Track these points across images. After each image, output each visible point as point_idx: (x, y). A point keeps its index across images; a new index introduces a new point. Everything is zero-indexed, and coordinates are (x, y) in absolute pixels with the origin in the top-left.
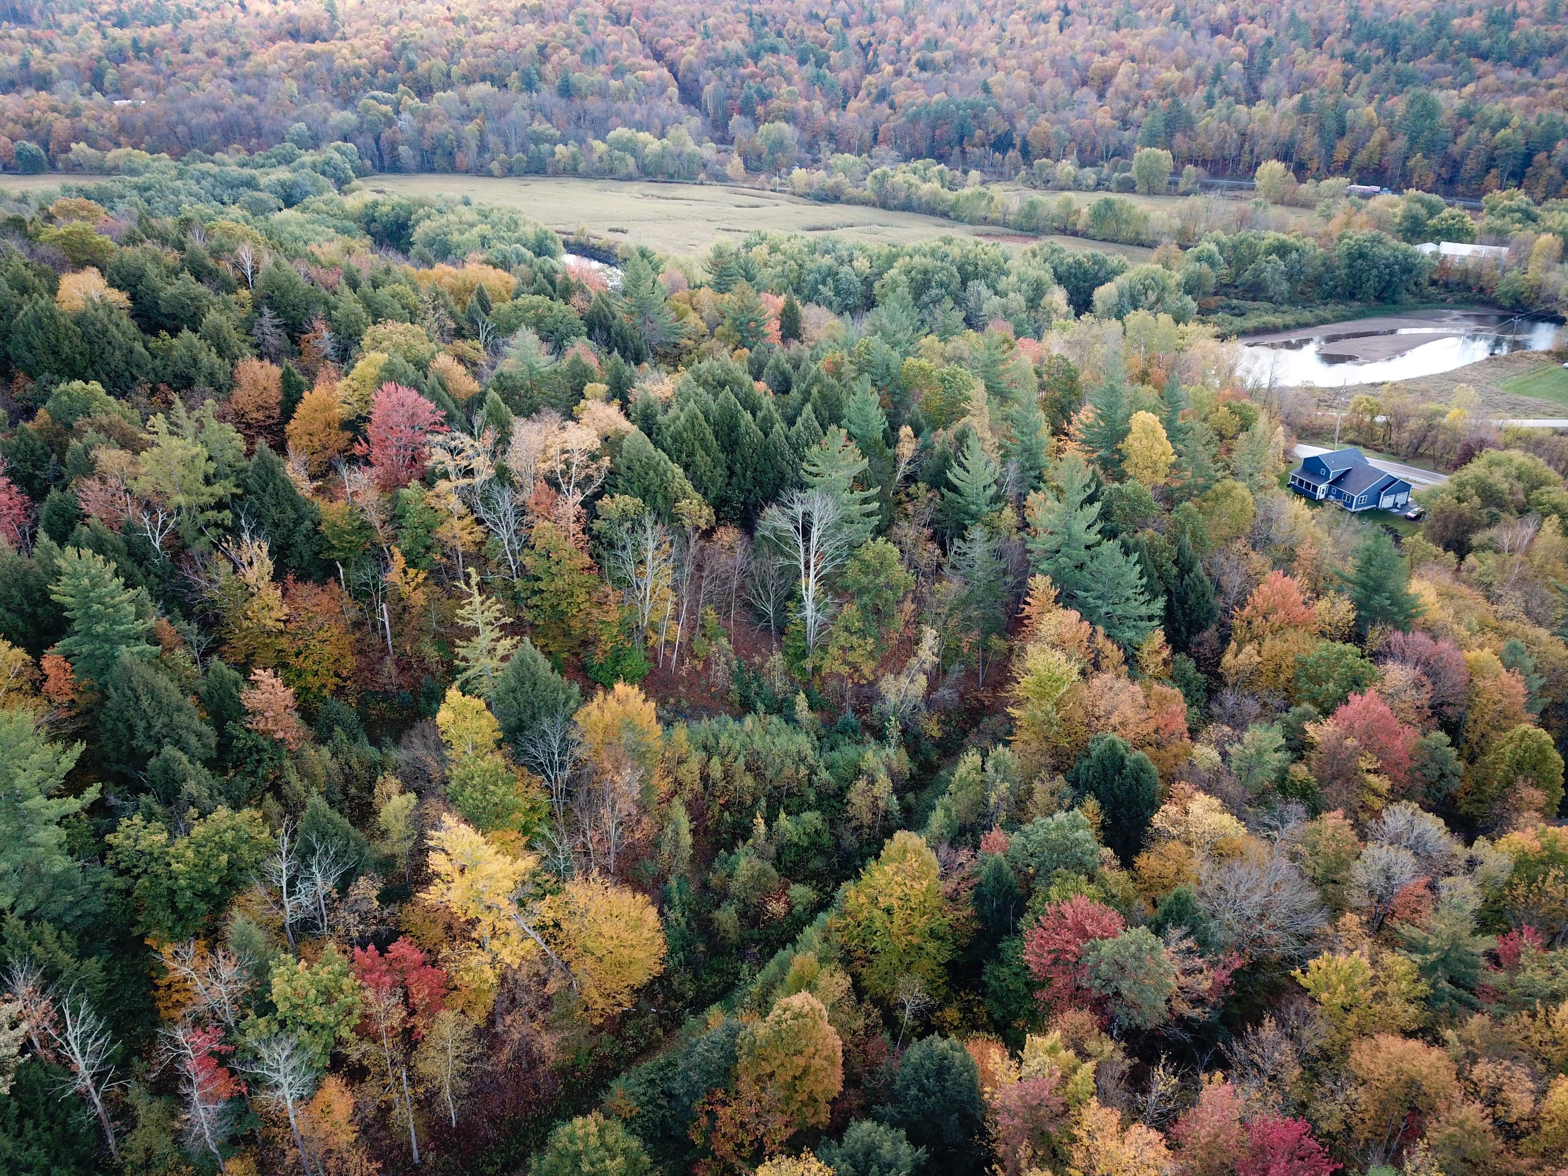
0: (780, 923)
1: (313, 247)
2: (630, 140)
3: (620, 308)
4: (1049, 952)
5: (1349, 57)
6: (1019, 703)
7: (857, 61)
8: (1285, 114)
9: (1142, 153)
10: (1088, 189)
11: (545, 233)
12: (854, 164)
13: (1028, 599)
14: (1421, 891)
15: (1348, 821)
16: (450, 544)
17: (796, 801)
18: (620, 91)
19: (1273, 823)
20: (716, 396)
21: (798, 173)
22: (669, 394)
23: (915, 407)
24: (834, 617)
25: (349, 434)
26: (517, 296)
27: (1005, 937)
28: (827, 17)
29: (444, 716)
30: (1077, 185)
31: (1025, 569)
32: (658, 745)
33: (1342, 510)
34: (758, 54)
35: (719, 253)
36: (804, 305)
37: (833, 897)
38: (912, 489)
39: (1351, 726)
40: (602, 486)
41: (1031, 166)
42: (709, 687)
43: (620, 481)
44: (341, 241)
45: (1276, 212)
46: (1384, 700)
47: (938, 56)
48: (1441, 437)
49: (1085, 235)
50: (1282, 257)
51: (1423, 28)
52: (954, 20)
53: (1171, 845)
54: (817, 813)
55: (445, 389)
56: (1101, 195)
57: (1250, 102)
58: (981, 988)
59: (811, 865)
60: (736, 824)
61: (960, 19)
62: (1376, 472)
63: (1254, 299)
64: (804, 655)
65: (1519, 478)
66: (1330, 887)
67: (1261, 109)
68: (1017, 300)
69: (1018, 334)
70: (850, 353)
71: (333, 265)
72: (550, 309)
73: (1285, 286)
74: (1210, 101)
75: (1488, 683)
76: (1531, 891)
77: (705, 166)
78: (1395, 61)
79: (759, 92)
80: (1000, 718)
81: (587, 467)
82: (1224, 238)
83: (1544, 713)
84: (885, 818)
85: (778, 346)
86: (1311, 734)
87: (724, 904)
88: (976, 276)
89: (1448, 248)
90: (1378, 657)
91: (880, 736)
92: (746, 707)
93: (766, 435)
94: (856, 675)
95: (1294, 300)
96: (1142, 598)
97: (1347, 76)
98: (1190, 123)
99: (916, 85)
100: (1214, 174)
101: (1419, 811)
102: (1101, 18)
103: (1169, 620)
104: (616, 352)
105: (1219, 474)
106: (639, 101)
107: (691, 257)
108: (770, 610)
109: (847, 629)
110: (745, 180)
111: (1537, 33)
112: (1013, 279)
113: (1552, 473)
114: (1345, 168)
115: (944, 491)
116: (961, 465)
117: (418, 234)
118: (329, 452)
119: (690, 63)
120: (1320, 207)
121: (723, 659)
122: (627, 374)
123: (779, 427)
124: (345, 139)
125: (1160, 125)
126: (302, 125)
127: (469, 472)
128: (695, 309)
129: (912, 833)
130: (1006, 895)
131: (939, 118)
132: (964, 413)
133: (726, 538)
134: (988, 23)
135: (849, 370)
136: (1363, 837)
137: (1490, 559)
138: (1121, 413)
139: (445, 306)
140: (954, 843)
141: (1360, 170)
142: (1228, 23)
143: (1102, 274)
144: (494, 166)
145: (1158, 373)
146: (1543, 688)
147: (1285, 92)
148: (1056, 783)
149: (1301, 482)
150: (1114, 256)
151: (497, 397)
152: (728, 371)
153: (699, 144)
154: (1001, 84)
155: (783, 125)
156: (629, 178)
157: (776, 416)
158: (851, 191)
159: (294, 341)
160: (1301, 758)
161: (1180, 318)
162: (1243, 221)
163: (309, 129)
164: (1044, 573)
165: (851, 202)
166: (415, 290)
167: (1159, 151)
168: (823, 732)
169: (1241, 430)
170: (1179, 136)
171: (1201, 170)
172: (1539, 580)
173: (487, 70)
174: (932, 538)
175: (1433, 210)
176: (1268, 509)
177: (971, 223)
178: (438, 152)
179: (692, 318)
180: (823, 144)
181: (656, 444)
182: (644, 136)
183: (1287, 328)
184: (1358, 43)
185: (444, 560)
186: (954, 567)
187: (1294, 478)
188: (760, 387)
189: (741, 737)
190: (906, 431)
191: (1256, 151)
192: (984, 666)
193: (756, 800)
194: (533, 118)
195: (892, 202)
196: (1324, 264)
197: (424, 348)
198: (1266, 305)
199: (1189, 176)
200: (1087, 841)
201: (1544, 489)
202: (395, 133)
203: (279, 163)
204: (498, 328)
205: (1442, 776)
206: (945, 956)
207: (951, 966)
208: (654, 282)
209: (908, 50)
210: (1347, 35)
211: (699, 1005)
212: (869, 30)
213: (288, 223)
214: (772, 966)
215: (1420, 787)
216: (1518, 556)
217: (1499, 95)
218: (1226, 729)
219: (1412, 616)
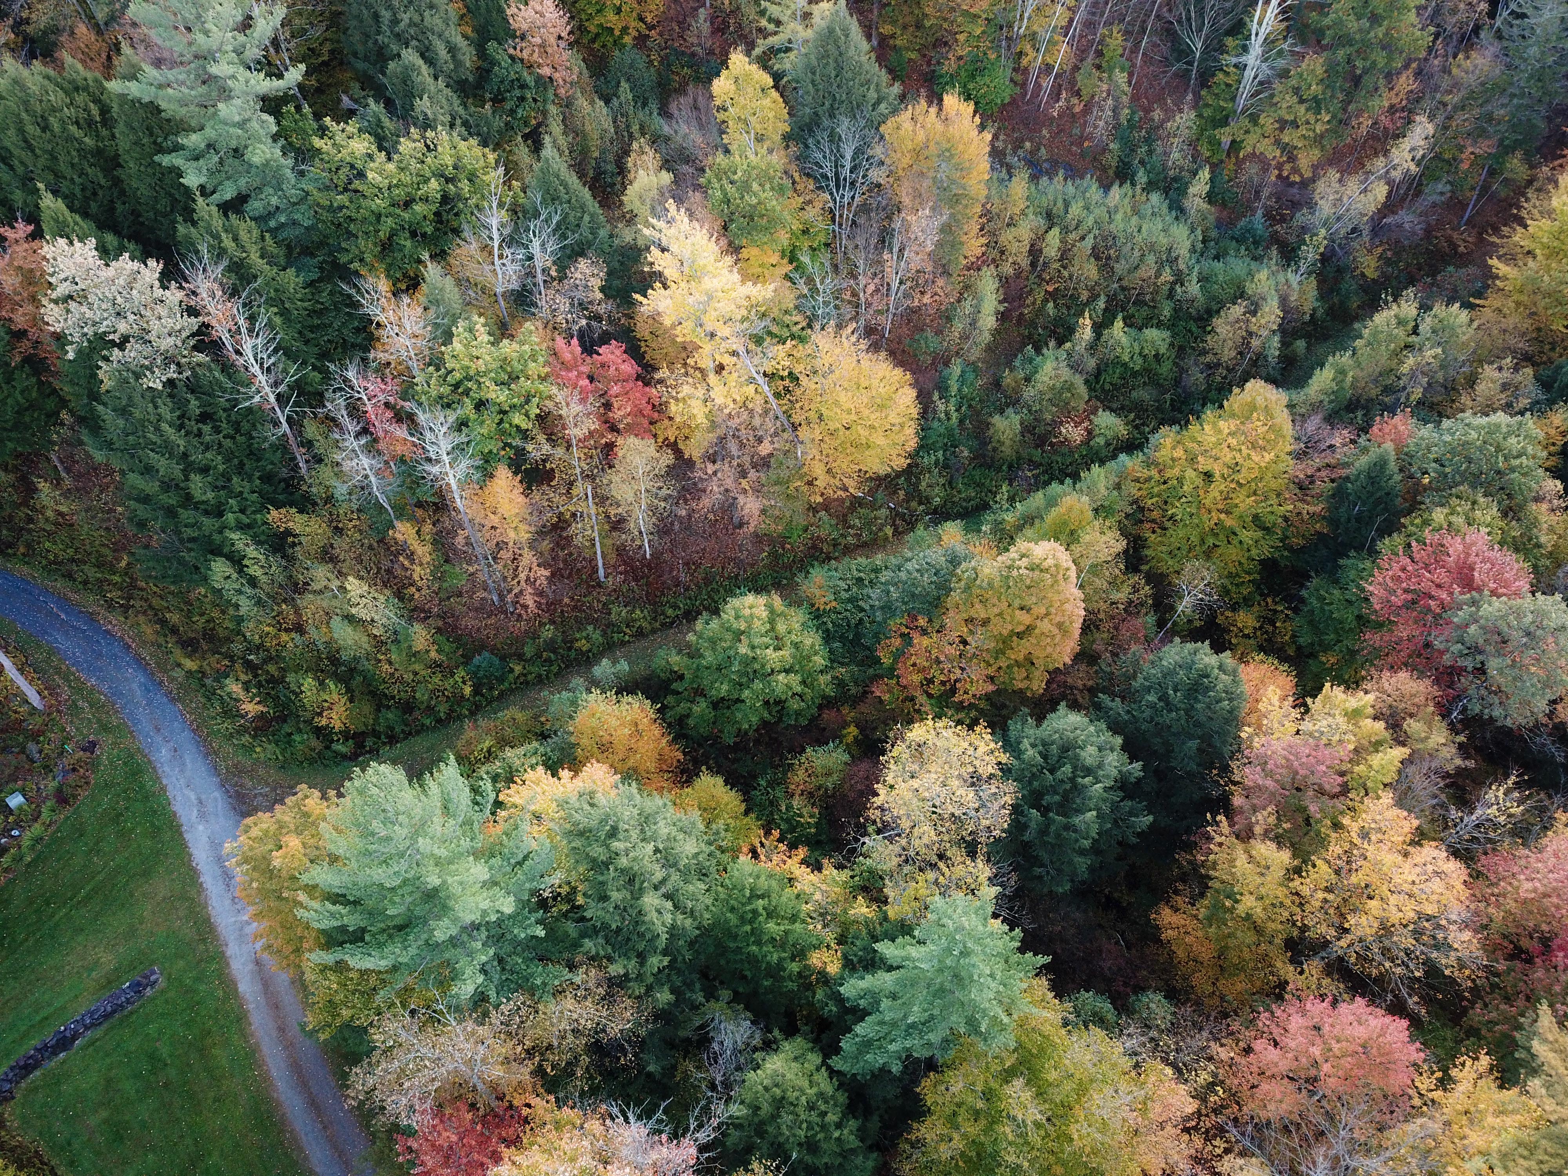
0: (1071, 452)
4: (1406, 591)
6: (1510, 258)
17: (1145, 312)
24: (1285, 73)
27: (1352, 553)
29: (721, 86)
32: (980, 191)
37: (1147, 440)
42: (1082, 138)
54: (1166, 334)
58: (1296, 604)
59: (1134, 394)
60: (1058, 321)
64: (1224, 122)
80: (1472, 270)
87: (1010, 411)
91: (1289, 255)
92: (1124, 174)
94: (1287, 167)
108: (1198, 46)
109: (1296, 91)
121: (1111, 104)
130: (1378, 502)
140: (1333, 418)
148: (1519, 377)
186: (1499, 34)
189: (1100, 212)
192: (1480, 196)
193: (1094, 297)
206: (1265, 550)
207: (1268, 566)
211: (941, 515)
214: (1038, 499)
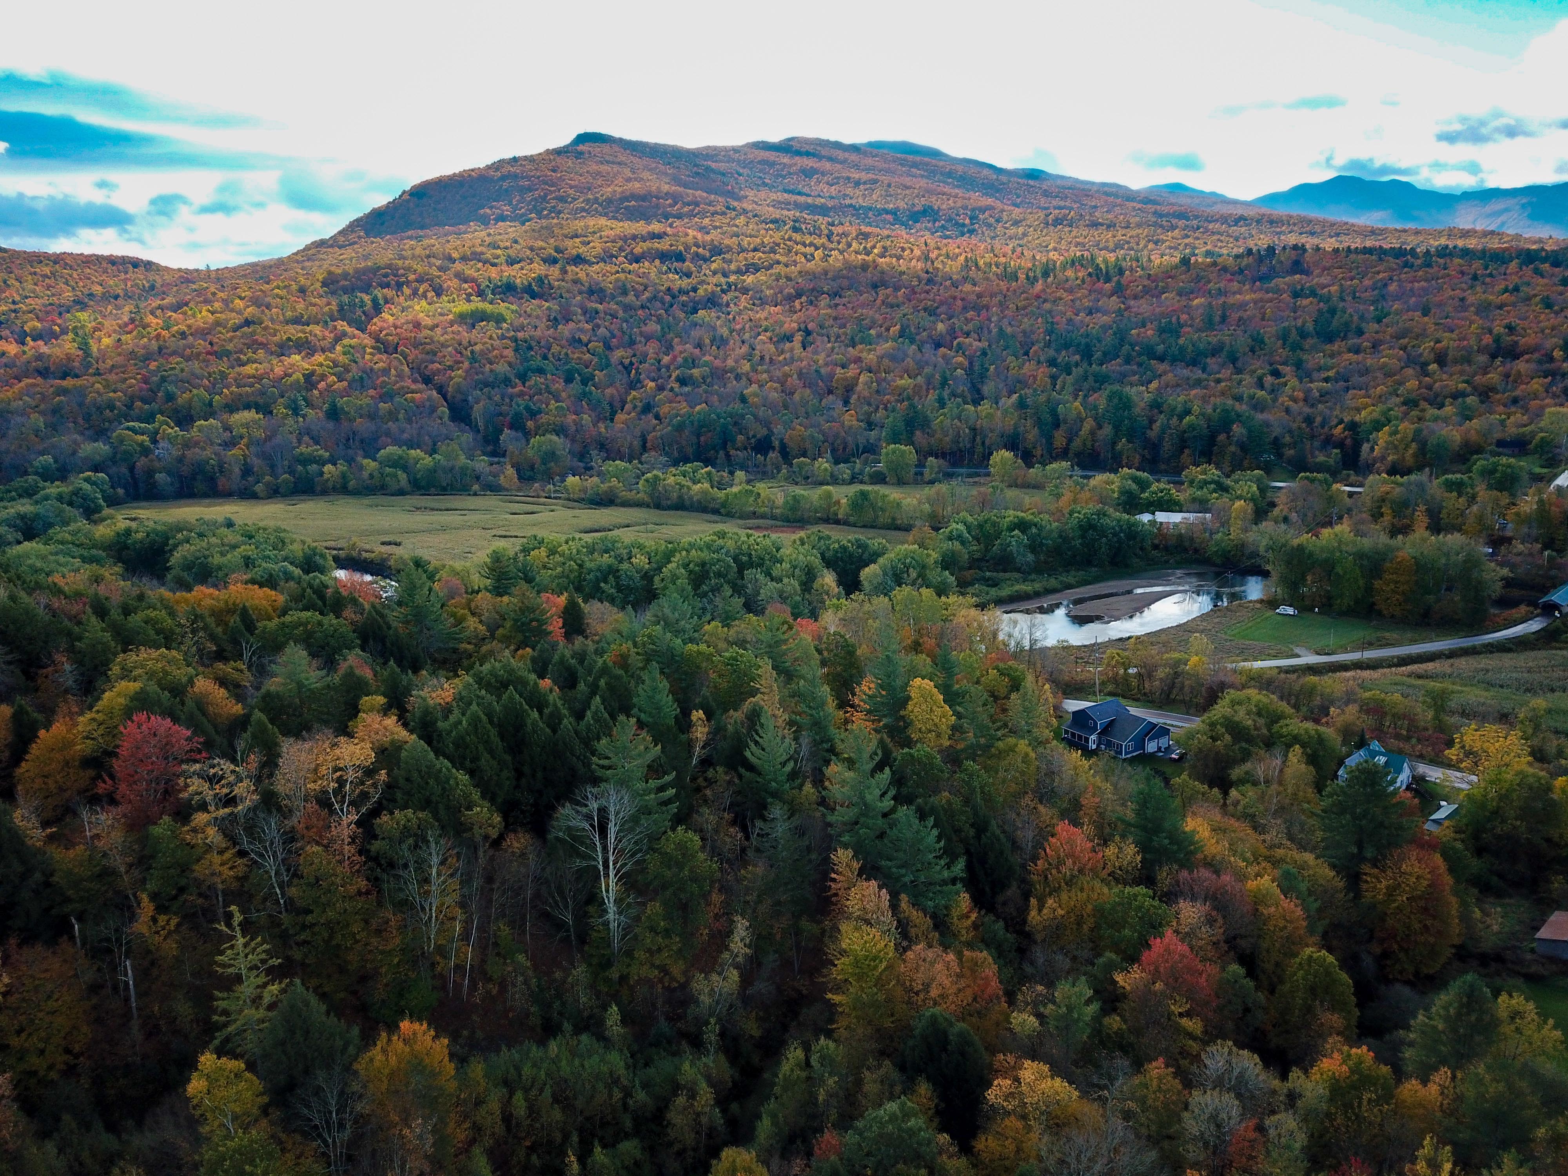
1: (56, 578)
2: (401, 458)
3: (394, 616)
5: (1052, 363)
6: (838, 988)
7: (621, 380)
8: (1006, 411)
9: (889, 449)
10: (844, 483)
11: (314, 550)
12: (626, 469)
13: (833, 876)
14: (1252, 1135)
15: (1171, 1070)
16: (208, 883)
18: (390, 412)
19: (1103, 1082)
20: (499, 697)
21: (572, 480)
22: (449, 700)
23: (705, 691)
24: (637, 919)
25: (91, 773)
26: (284, 613)
28: (590, 341)
29: (196, 1086)
30: (835, 480)
31: (828, 844)
32: (452, 1086)
33: (1114, 758)
34: (525, 375)
35: (497, 558)
36: (585, 601)
38: (710, 773)
39: (1157, 970)
40: (379, 802)
41: (791, 465)
42: (506, 1012)
43: (399, 795)
44: (87, 571)
45: (1011, 494)
46: (1182, 940)
47: (695, 372)
48: (1187, 683)
49: (846, 523)
50: (1023, 532)
51: (1109, 339)
52: (707, 341)
53: (1007, 1122)
54: (636, 1142)
55: (204, 714)
56: (856, 488)
57: (976, 402)
60: (547, 1168)
61: (712, 342)
62: (1137, 719)
63: (1005, 571)
64: (609, 964)
65: (1259, 714)
66: (1166, 1144)
67: (985, 407)
68: (792, 585)
69: (796, 616)
70: (635, 645)
71: (78, 595)
72: (320, 624)
73: (1030, 557)
74: (942, 403)
75: (1272, 909)
76: (1350, 1119)
77: (478, 478)
78: (1091, 365)
79: (527, 408)
80: (819, 1006)
81: (363, 783)
82: (970, 519)
83: (1325, 935)
84: (709, 1136)
85: (562, 643)
86: (1122, 983)
88: (751, 565)
89: (1161, 517)
90: (1169, 897)
91: (697, 1043)
92: (550, 1030)
93: (554, 731)
94: (667, 978)
95: (1039, 569)
96: (942, 862)
97: (1054, 378)
98: (925, 424)
99: (678, 399)
100: (954, 465)
101: (1234, 1049)
102: (838, 336)
103: (972, 883)
104: (392, 662)
105: (999, 733)
106: (409, 421)
107: (468, 564)
108: (569, 919)
109: (652, 929)
110: (519, 490)
111: (1200, 339)
112: (786, 566)
113: (1284, 707)
114: (1064, 454)
115: (742, 771)
116: (756, 743)
117: (176, 558)
118: (67, 795)
119: (458, 384)
120: (1050, 487)
121: (520, 979)
122: (404, 683)
123: (567, 722)
124: (96, 469)
125: (901, 425)
126: (49, 458)
127: (230, 801)
128: (473, 614)
129: (741, 1150)
131: (702, 426)
132: (754, 693)
133: (516, 845)
134: (739, 343)
135: (636, 661)
136: (1188, 1084)
137: (1251, 793)
138: (899, 682)
139: (205, 628)
140: (785, 1154)
141: (1077, 455)
142: (948, 338)
143: (866, 556)
144: (259, 488)
145: (929, 642)
146: (1319, 910)
147: (1004, 393)
148: (884, 1070)
149: (1073, 735)
150: (875, 541)
151: (263, 717)
152: (511, 671)
153: (471, 457)
154: (756, 395)
155: (554, 438)
156: (401, 493)
157: (565, 712)
158: (625, 495)
159: (30, 676)
160: (1114, 1010)
161: (941, 591)
162: (984, 504)
163: (56, 461)
164: (845, 846)
165: (626, 504)
166: (172, 614)
167: (903, 447)
168: (635, 1047)
169: (1012, 691)
170: (918, 433)
171: (941, 461)
172: (1295, 808)
173: (252, 399)
174: (733, 823)
175: (1143, 485)
176: (1049, 763)
177: (741, 517)
178: (199, 477)
179: (472, 623)
180: (594, 453)
181: (438, 752)
182: (414, 453)
183: (1037, 595)
184: (1058, 351)
185: (200, 901)
186: (758, 850)
187: (1066, 732)
188: (546, 684)
189: (546, 1065)
190: (698, 715)
191: (987, 442)
192: (798, 952)
193: (566, 1137)
194: (299, 441)
195: (664, 503)
196: (1060, 536)
197: (181, 673)
198: (1017, 575)
199: (932, 467)
200: (920, 1129)
201: (1282, 722)
202: (152, 461)
203: (20, 496)
204: (263, 648)
205: (1247, 1010)
208: (430, 590)
209: (668, 368)
210: (1048, 345)
212: (630, 352)
213: (27, 556)
215: (1230, 1025)
216: (1274, 787)
217: (1179, 390)
218: (1040, 988)
219: (1192, 853)
